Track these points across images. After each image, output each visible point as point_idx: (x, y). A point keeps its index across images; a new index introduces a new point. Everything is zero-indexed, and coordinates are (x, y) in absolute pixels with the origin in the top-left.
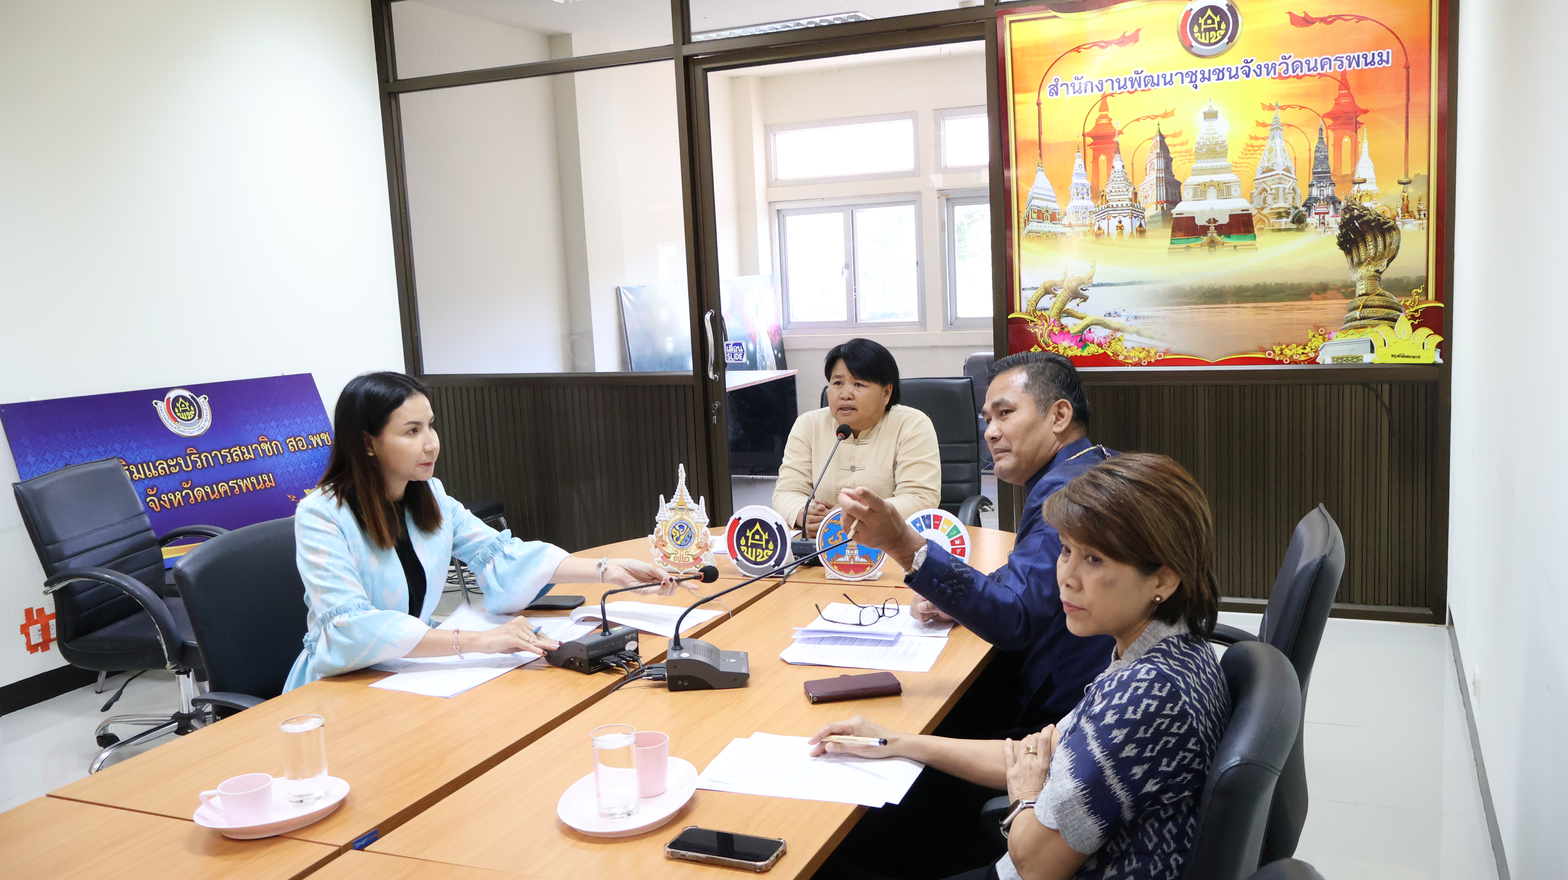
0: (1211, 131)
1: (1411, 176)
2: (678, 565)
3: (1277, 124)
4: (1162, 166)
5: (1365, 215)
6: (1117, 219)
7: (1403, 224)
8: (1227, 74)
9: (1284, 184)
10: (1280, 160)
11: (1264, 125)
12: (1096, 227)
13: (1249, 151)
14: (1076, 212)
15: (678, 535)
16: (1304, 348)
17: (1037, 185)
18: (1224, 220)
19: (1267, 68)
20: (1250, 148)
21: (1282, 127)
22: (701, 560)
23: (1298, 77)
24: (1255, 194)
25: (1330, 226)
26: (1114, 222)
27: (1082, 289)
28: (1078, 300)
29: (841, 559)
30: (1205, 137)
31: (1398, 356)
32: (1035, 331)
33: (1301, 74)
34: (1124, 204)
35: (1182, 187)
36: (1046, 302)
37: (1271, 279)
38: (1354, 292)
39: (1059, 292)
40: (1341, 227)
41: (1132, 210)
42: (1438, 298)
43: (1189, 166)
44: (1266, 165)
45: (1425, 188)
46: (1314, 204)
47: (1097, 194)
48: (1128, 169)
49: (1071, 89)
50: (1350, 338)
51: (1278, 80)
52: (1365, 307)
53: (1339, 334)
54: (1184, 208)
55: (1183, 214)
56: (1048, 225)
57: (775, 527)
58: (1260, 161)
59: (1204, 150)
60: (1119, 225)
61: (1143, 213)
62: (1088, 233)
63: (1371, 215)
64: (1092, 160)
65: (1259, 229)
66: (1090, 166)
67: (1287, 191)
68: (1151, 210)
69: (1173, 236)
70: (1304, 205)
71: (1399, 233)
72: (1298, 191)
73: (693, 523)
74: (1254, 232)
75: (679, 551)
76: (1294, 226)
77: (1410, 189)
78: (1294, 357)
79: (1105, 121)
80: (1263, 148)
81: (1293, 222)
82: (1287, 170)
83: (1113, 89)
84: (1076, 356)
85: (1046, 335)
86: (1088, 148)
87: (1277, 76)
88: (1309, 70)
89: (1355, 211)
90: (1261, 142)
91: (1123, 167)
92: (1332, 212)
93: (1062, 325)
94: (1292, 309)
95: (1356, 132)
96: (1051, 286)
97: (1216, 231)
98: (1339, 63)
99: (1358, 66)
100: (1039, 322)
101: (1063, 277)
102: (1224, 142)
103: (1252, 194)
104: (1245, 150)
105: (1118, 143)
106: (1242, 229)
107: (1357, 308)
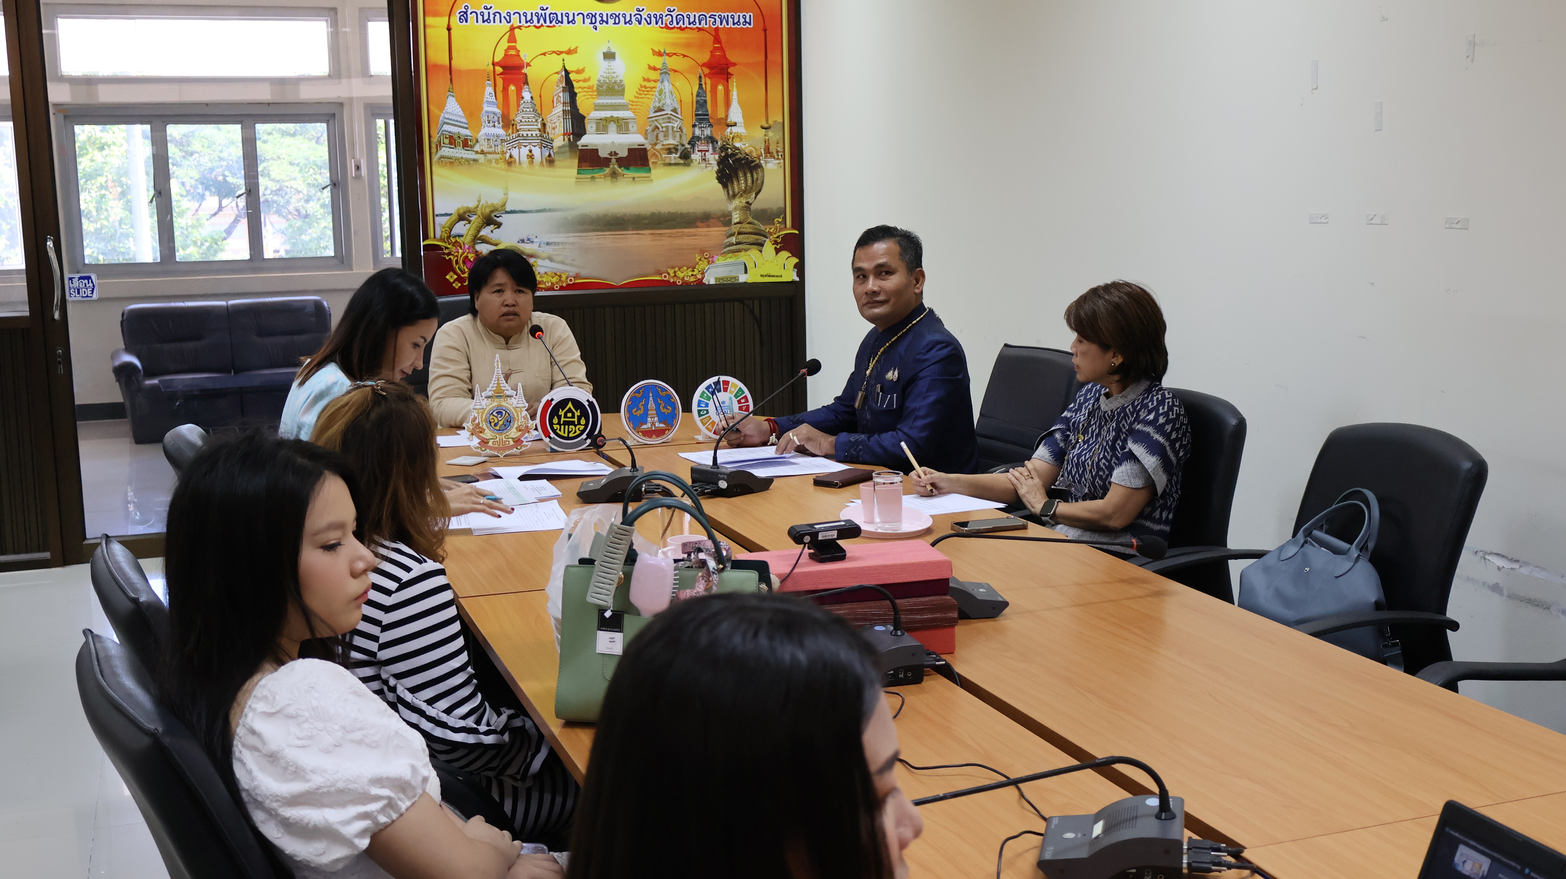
0: (610, 71)
1: (771, 122)
3: (665, 69)
4: (568, 100)
5: (737, 154)
6: (528, 148)
7: (766, 162)
8: (622, 19)
9: (673, 123)
10: (668, 101)
11: (655, 69)
12: (508, 155)
13: (643, 91)
14: (488, 140)
15: (496, 421)
16: (693, 271)
17: (449, 111)
18: (624, 153)
19: (656, 18)
20: (643, 89)
21: (669, 72)
23: (680, 28)
24: (649, 131)
25: (710, 162)
26: (525, 151)
27: (495, 216)
28: (492, 227)
29: (644, 427)
30: (605, 75)
31: (766, 276)
32: (450, 258)
33: (683, 26)
34: (534, 133)
35: (586, 121)
36: (461, 228)
37: (664, 209)
38: (730, 220)
39: (473, 219)
40: (719, 164)
41: (541, 140)
42: (793, 226)
43: (592, 101)
44: (658, 105)
45: (781, 133)
46: (697, 142)
47: (507, 122)
48: (537, 100)
49: (480, 18)
50: (729, 261)
51: (664, 29)
52: (740, 233)
53: (720, 257)
54: (588, 141)
55: (587, 146)
56: (460, 151)
58: (652, 102)
59: (605, 87)
60: (530, 154)
61: (552, 144)
62: (500, 161)
63: (741, 154)
64: (502, 89)
65: (653, 163)
66: (500, 95)
67: (675, 129)
68: (559, 141)
69: (579, 166)
70: (689, 143)
71: (763, 171)
72: (684, 130)
74: (649, 165)
75: (498, 436)
76: (682, 161)
77: (771, 134)
78: (686, 279)
79: (513, 52)
80: (654, 89)
81: (680, 157)
82: (675, 110)
83: (520, 22)
85: (461, 262)
86: (497, 77)
87: (664, 26)
88: (690, 24)
89: (729, 150)
90: (652, 84)
91: (532, 98)
92: (711, 151)
93: (477, 252)
94: (683, 236)
95: (728, 82)
96: (464, 213)
97: (617, 163)
98: (713, 20)
99: (728, 24)
100: (454, 249)
101: (477, 203)
102: (621, 81)
103: (647, 130)
104: (640, 90)
105: (526, 74)
106: (639, 162)
107: (733, 235)
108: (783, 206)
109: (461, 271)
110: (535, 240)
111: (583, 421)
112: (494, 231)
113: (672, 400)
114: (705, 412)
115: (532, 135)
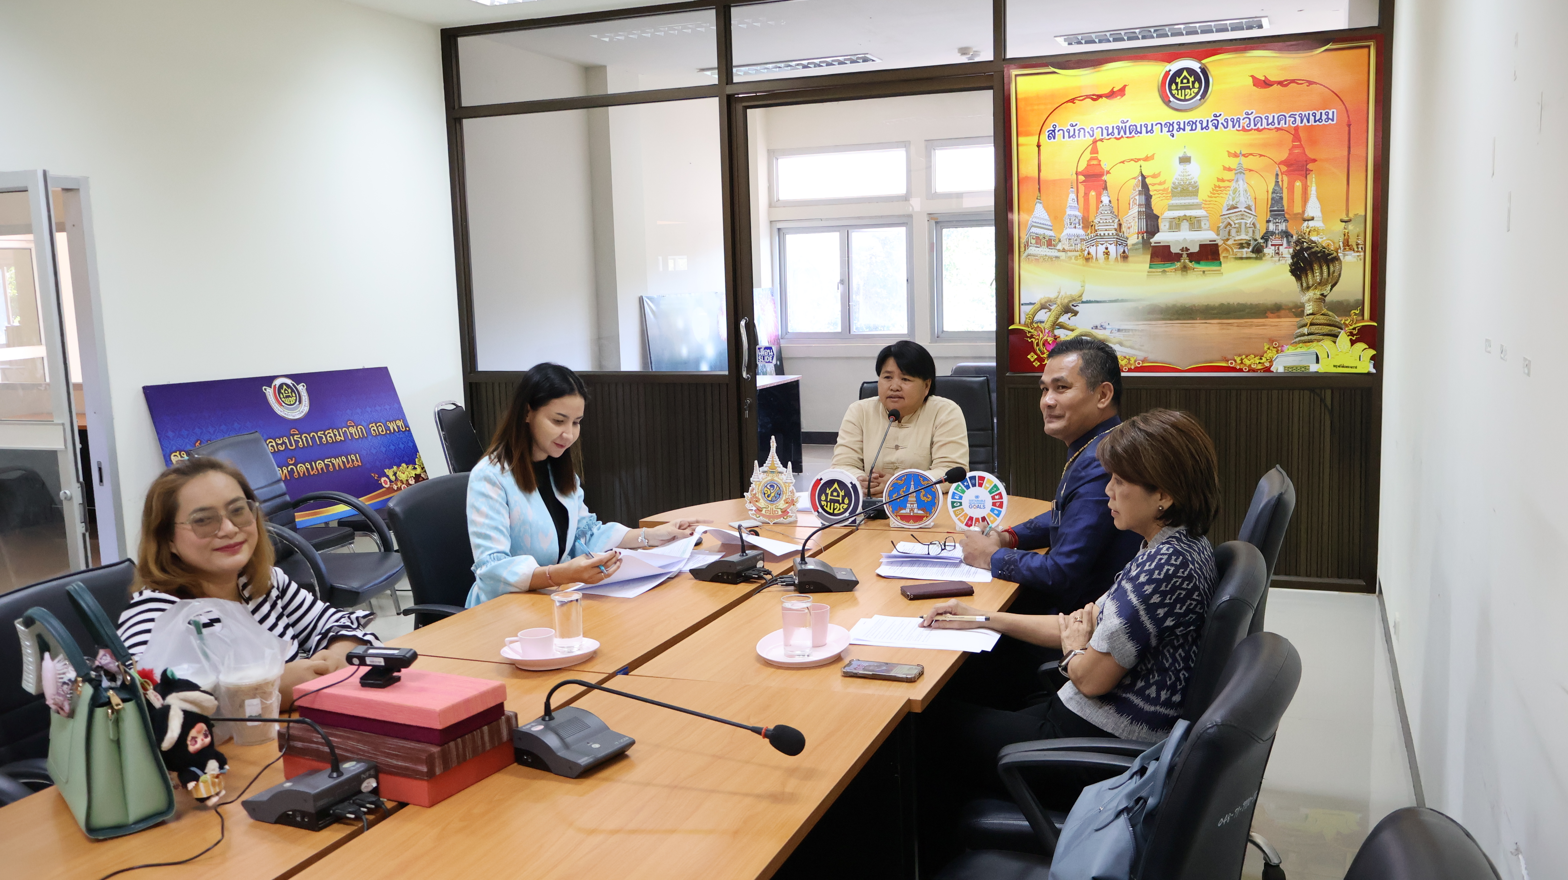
0: (1185, 174)
1: (1351, 215)
2: (769, 517)
3: (1240, 169)
4: (1143, 202)
5: (1313, 248)
6: (1104, 246)
7: (1344, 255)
8: (1199, 126)
9: (1246, 220)
10: (1242, 199)
11: (1230, 169)
12: (1086, 253)
13: (1217, 191)
14: (1069, 239)
15: (769, 493)
16: (1261, 359)
17: (1036, 215)
18: (1195, 249)
19: (1233, 122)
20: (1217, 189)
21: (1244, 172)
22: (788, 513)
23: (1258, 130)
24: (1221, 227)
25: (1283, 256)
26: (1101, 249)
27: (1073, 305)
28: (1069, 315)
30: (1180, 178)
31: (1339, 367)
32: (1032, 341)
33: (1261, 128)
34: (1111, 233)
35: (1160, 220)
36: (1042, 315)
37: (1234, 300)
38: (1303, 311)
39: (1053, 307)
40: (1293, 257)
42: (1372, 318)
43: (1166, 202)
44: (1231, 203)
45: (1362, 226)
46: (1271, 237)
47: (1087, 224)
48: (1115, 204)
49: (1066, 134)
50: (1299, 350)
51: (1242, 132)
52: (1312, 324)
53: (1290, 347)
54: (1162, 237)
55: (1160, 243)
56: (1045, 250)
57: (850, 486)
58: (1225, 200)
59: (1179, 189)
60: (1106, 251)
61: (1126, 242)
62: (1079, 257)
63: (1318, 247)
64: (1083, 195)
65: (1224, 257)
66: (1081, 200)
67: (1248, 225)
68: (1133, 239)
69: (1151, 261)
70: (1262, 238)
71: (1341, 263)
72: (1258, 226)
73: (782, 483)
74: (1219, 260)
75: (769, 506)
76: (1254, 255)
77: (1351, 227)
78: (1252, 366)
79: (1095, 162)
80: (1228, 189)
81: (1253, 252)
82: (1249, 208)
83: (1102, 135)
85: (1041, 344)
86: (1080, 185)
87: (1241, 128)
88: (1268, 125)
89: (1305, 243)
90: (1226, 184)
91: (1110, 201)
92: (1285, 244)
93: (1055, 336)
94: (1251, 326)
95: (1306, 177)
96: (1046, 302)
97: (1188, 258)
98: (1293, 119)
99: (1309, 122)
100: (1035, 333)
101: (1058, 294)
102: (1195, 183)
103: (1219, 227)
104: (1213, 190)
105: (1105, 181)
106: (1210, 257)
107: (1305, 325)
108: (1361, 297)
109: (1041, 352)
110: (1107, 327)
111: (846, 501)
112: (1071, 319)
113: (933, 490)
114: (959, 504)
115: (1108, 234)
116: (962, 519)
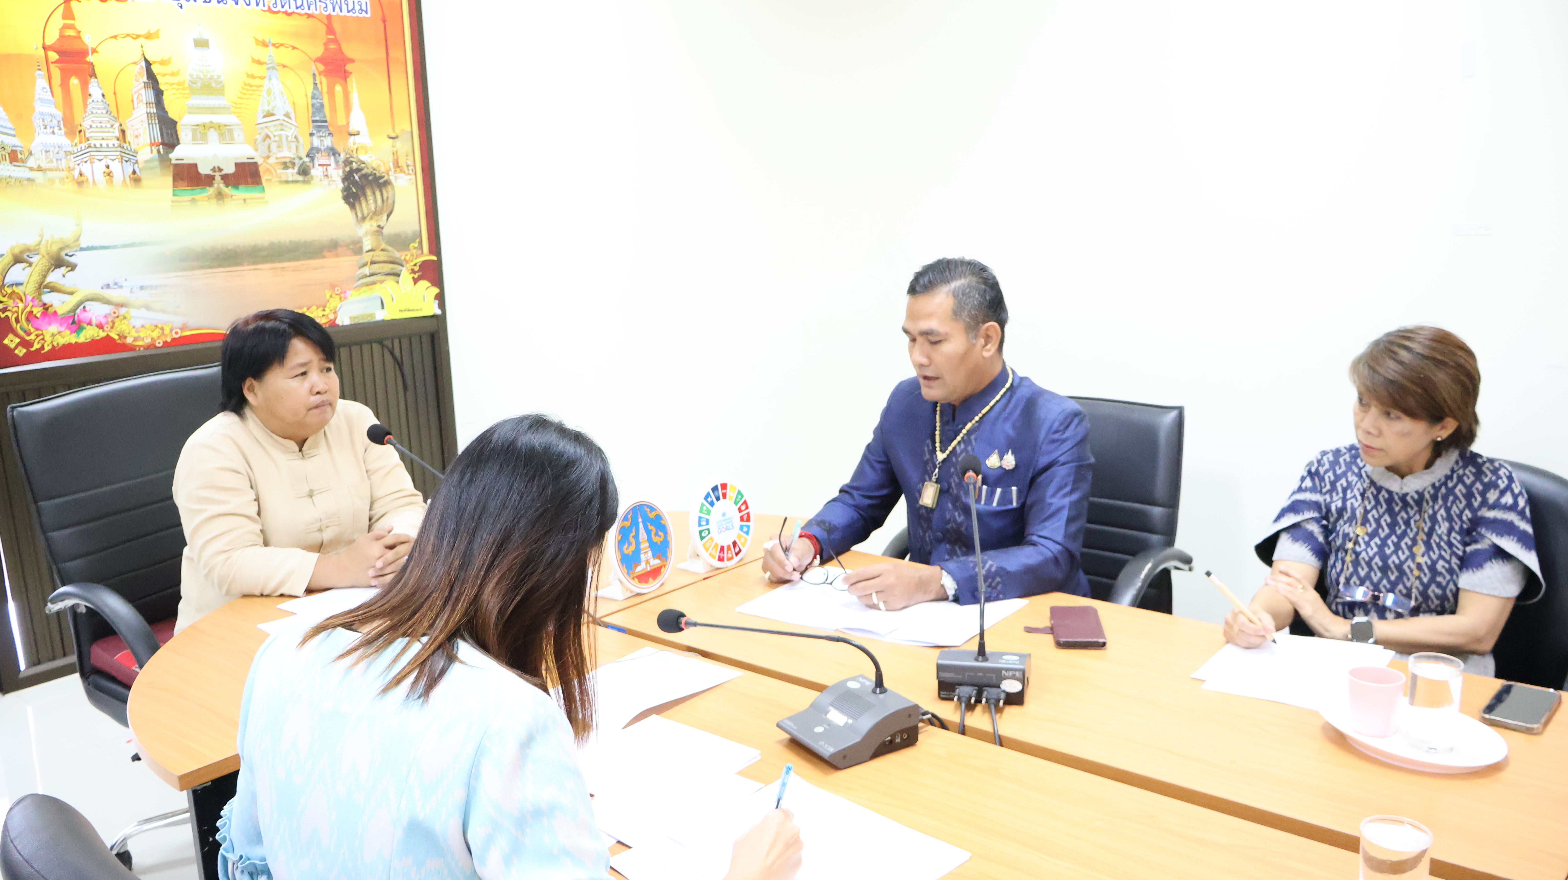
0: (204, 63)
1: (398, 131)
3: (271, 63)
4: (152, 99)
5: (362, 169)
6: (104, 163)
7: (396, 178)
9: (286, 131)
10: (279, 103)
11: (260, 63)
12: (76, 173)
13: (248, 90)
14: (46, 152)
16: (324, 310)
18: (230, 169)
20: (248, 87)
21: (277, 68)
23: (286, 13)
24: (259, 140)
25: (333, 179)
26: (100, 167)
27: (66, 255)
28: (63, 270)
30: (198, 68)
31: (405, 311)
32: (7, 316)
33: (289, 11)
34: (111, 144)
35: (178, 127)
36: (17, 274)
37: (285, 237)
38: (361, 248)
39: (35, 260)
40: (343, 180)
41: (121, 152)
42: (431, 252)
43: (183, 102)
44: (266, 108)
45: (410, 144)
46: (316, 155)
47: (72, 129)
48: (110, 98)
50: (363, 295)
51: (267, 13)
52: (373, 263)
53: (353, 292)
54: (183, 153)
55: (183, 160)
56: (7, 167)
58: (259, 104)
59: (199, 84)
60: (107, 170)
61: (136, 157)
62: (66, 180)
63: (368, 168)
64: (60, 83)
65: (267, 180)
66: (58, 90)
67: (290, 138)
68: (146, 153)
69: (174, 186)
70: (308, 156)
71: (393, 188)
72: (301, 140)
74: (261, 184)
76: (301, 178)
77: (398, 144)
79: (70, 33)
80: (261, 88)
81: (299, 173)
82: (287, 115)
84: (70, 344)
85: (23, 319)
86: (52, 66)
87: (266, 8)
88: (297, 8)
89: (354, 164)
91: (103, 95)
92: (333, 165)
93: (45, 304)
94: (309, 269)
95: (346, 81)
96: (22, 252)
97: (222, 181)
98: (324, 5)
99: (341, 11)
100: (11, 303)
101: (39, 239)
102: (219, 77)
103: (256, 140)
104: (243, 89)
105: (92, 63)
106: (249, 180)
107: (365, 265)
108: (417, 228)
109: (25, 332)
110: (124, 284)
112: (66, 276)
114: (707, 532)
115: (107, 145)
116: (713, 552)
